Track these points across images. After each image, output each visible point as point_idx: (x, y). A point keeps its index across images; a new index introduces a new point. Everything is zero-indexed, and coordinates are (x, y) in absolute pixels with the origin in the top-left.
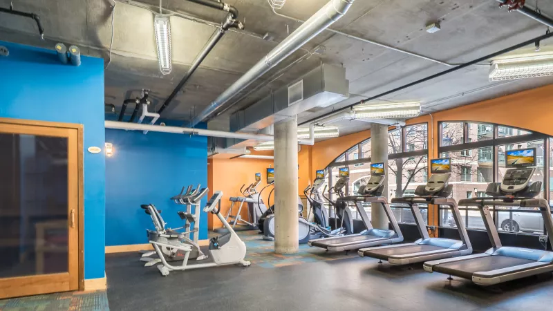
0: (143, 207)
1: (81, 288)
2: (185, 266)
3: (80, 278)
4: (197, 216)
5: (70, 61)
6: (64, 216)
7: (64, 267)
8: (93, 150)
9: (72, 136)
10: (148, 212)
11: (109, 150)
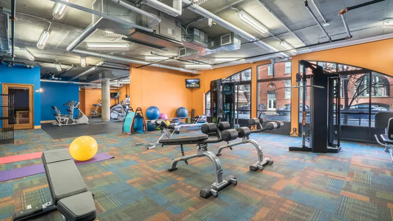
0: (52, 107)
1: (33, 128)
2: (67, 124)
3: (33, 125)
4: (73, 110)
5: (30, 68)
6: (28, 109)
7: (28, 122)
8: (37, 91)
9: (30, 88)
10: (54, 109)
11: (41, 90)
